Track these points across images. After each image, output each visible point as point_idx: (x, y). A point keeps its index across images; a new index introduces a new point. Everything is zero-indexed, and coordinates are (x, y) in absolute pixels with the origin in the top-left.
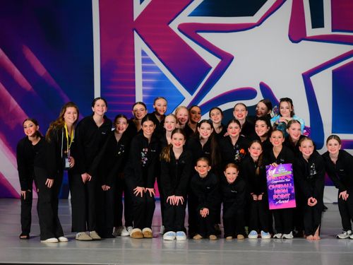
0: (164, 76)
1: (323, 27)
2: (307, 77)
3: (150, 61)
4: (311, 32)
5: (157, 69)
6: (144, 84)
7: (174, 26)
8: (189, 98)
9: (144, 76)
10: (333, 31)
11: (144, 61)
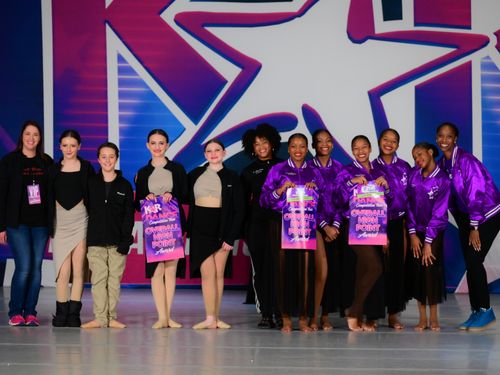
0: (152, 95)
1: (401, 18)
2: (375, 96)
3: (131, 71)
4: (381, 26)
5: (142, 83)
6: (122, 107)
7: (168, 16)
8: (191, 129)
9: (121, 95)
10: (416, 24)
11: (121, 71)
